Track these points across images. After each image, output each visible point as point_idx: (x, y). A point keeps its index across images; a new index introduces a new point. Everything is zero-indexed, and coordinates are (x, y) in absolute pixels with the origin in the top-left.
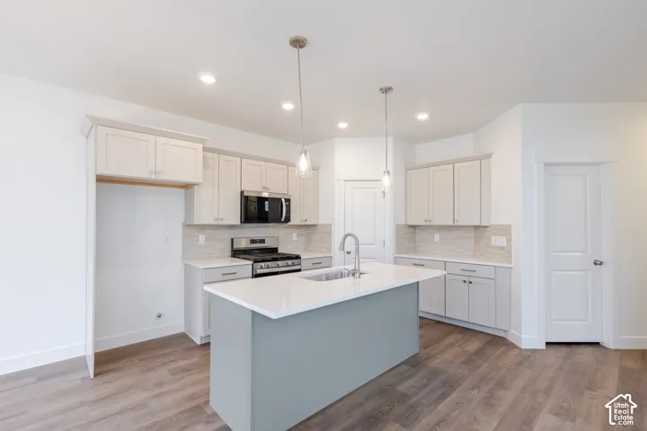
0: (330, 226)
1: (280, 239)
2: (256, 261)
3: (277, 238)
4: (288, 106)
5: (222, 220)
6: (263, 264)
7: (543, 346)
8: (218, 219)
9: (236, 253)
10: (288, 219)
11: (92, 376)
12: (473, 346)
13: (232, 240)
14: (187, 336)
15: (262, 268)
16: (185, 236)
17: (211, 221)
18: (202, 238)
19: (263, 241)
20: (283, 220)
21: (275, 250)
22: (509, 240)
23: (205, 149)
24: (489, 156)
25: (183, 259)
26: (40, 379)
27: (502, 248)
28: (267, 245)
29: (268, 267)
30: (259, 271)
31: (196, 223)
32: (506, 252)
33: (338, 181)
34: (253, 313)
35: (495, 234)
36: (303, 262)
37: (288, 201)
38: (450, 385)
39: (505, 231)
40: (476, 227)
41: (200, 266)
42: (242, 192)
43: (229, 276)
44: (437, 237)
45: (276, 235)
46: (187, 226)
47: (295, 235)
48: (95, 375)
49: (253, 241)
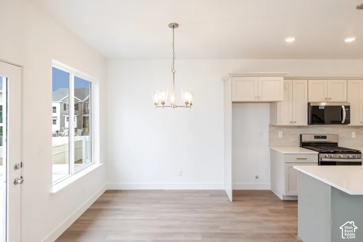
1: (340, 136)
2: (321, 152)
3: (337, 136)
5: (295, 122)
6: (327, 155)
8: (292, 122)
9: (304, 145)
10: (348, 122)
11: (231, 201)
13: (301, 136)
14: (273, 193)
15: (326, 158)
16: (270, 132)
17: (287, 123)
18: (280, 134)
19: (325, 137)
20: (343, 122)
21: (335, 145)
23: (285, 78)
25: (269, 146)
26: (211, 196)
28: (329, 140)
29: (331, 158)
30: (324, 160)
31: (278, 124)
34: (332, 187)
37: (348, 107)
41: (283, 151)
42: (309, 104)
43: (302, 161)
45: (336, 133)
46: (271, 126)
47: (353, 133)
48: (233, 201)
49: (316, 137)
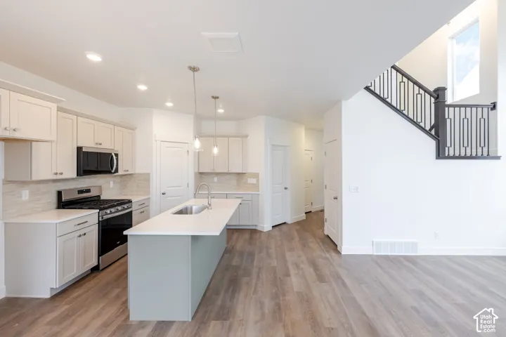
0: (149, 174)
2: (102, 209)
3: (100, 187)
4: (142, 88)
5: (61, 174)
6: (107, 211)
7: (271, 229)
8: (56, 174)
10: (117, 171)
12: (247, 236)
13: (60, 192)
15: (106, 214)
18: (25, 194)
19: (88, 191)
20: (113, 171)
21: (97, 198)
22: (258, 181)
23: (60, 109)
24: (247, 136)
27: (254, 184)
28: (93, 193)
29: (111, 213)
30: (104, 217)
32: (256, 186)
33: (156, 141)
35: (250, 178)
36: (133, 205)
37: (116, 155)
38: (251, 255)
39: (256, 176)
40: (239, 174)
42: (79, 149)
44: (216, 179)
46: (7, 181)
47: (111, 183)
49: (80, 192)
